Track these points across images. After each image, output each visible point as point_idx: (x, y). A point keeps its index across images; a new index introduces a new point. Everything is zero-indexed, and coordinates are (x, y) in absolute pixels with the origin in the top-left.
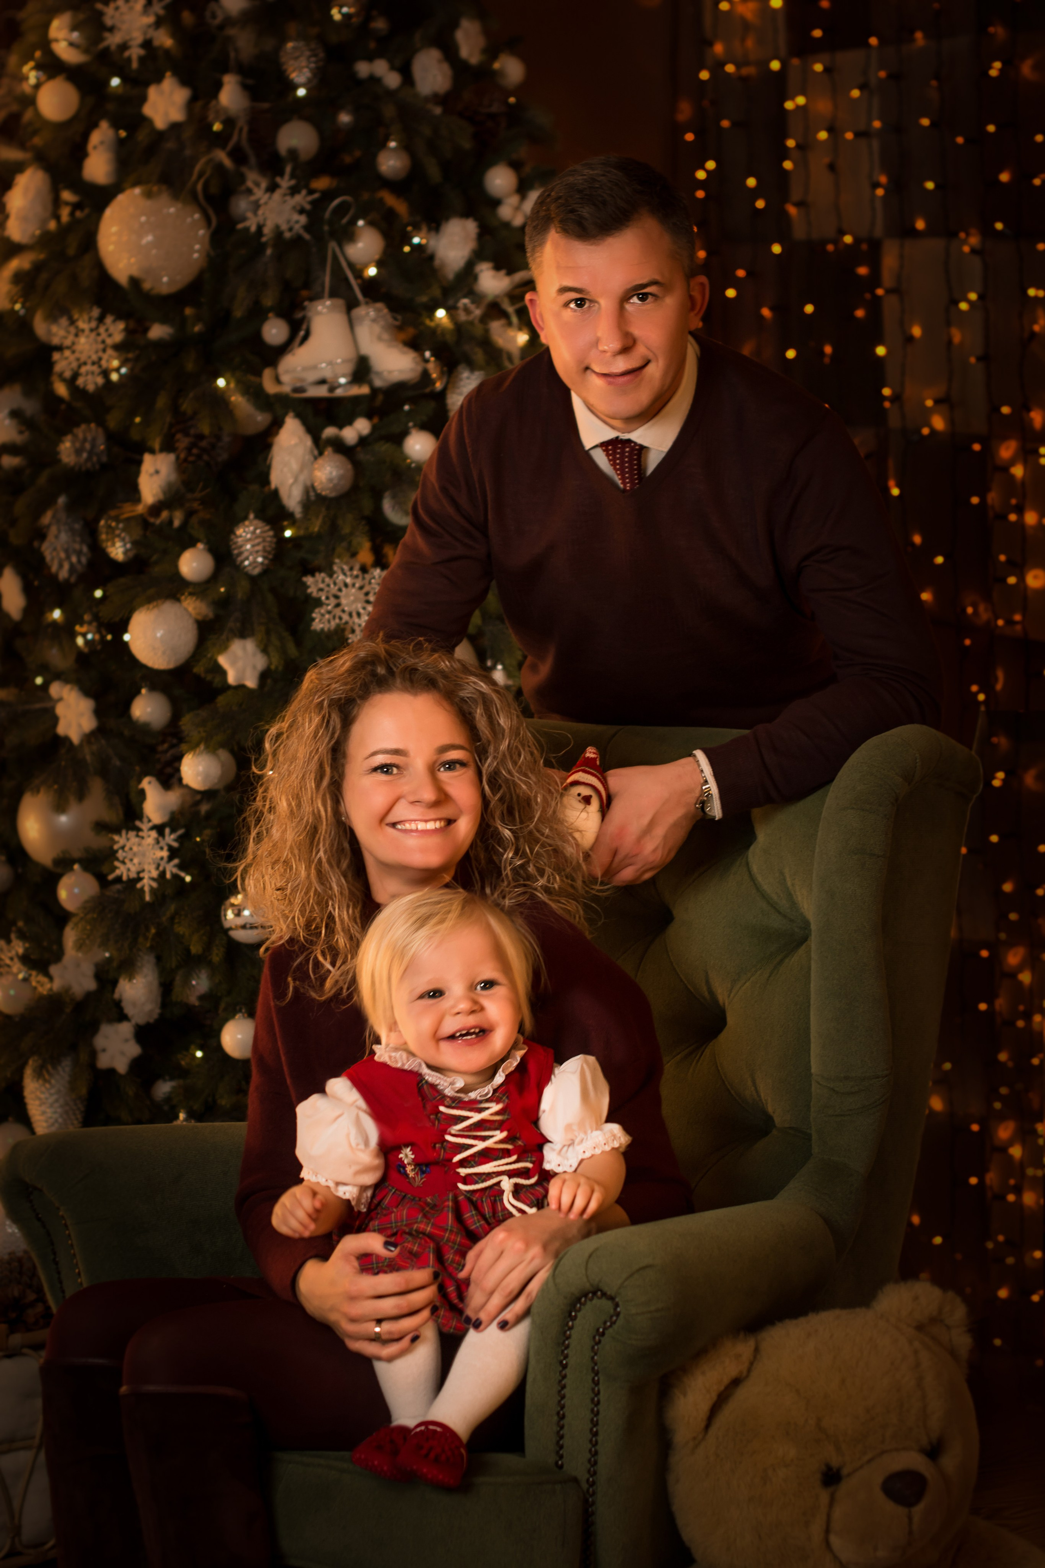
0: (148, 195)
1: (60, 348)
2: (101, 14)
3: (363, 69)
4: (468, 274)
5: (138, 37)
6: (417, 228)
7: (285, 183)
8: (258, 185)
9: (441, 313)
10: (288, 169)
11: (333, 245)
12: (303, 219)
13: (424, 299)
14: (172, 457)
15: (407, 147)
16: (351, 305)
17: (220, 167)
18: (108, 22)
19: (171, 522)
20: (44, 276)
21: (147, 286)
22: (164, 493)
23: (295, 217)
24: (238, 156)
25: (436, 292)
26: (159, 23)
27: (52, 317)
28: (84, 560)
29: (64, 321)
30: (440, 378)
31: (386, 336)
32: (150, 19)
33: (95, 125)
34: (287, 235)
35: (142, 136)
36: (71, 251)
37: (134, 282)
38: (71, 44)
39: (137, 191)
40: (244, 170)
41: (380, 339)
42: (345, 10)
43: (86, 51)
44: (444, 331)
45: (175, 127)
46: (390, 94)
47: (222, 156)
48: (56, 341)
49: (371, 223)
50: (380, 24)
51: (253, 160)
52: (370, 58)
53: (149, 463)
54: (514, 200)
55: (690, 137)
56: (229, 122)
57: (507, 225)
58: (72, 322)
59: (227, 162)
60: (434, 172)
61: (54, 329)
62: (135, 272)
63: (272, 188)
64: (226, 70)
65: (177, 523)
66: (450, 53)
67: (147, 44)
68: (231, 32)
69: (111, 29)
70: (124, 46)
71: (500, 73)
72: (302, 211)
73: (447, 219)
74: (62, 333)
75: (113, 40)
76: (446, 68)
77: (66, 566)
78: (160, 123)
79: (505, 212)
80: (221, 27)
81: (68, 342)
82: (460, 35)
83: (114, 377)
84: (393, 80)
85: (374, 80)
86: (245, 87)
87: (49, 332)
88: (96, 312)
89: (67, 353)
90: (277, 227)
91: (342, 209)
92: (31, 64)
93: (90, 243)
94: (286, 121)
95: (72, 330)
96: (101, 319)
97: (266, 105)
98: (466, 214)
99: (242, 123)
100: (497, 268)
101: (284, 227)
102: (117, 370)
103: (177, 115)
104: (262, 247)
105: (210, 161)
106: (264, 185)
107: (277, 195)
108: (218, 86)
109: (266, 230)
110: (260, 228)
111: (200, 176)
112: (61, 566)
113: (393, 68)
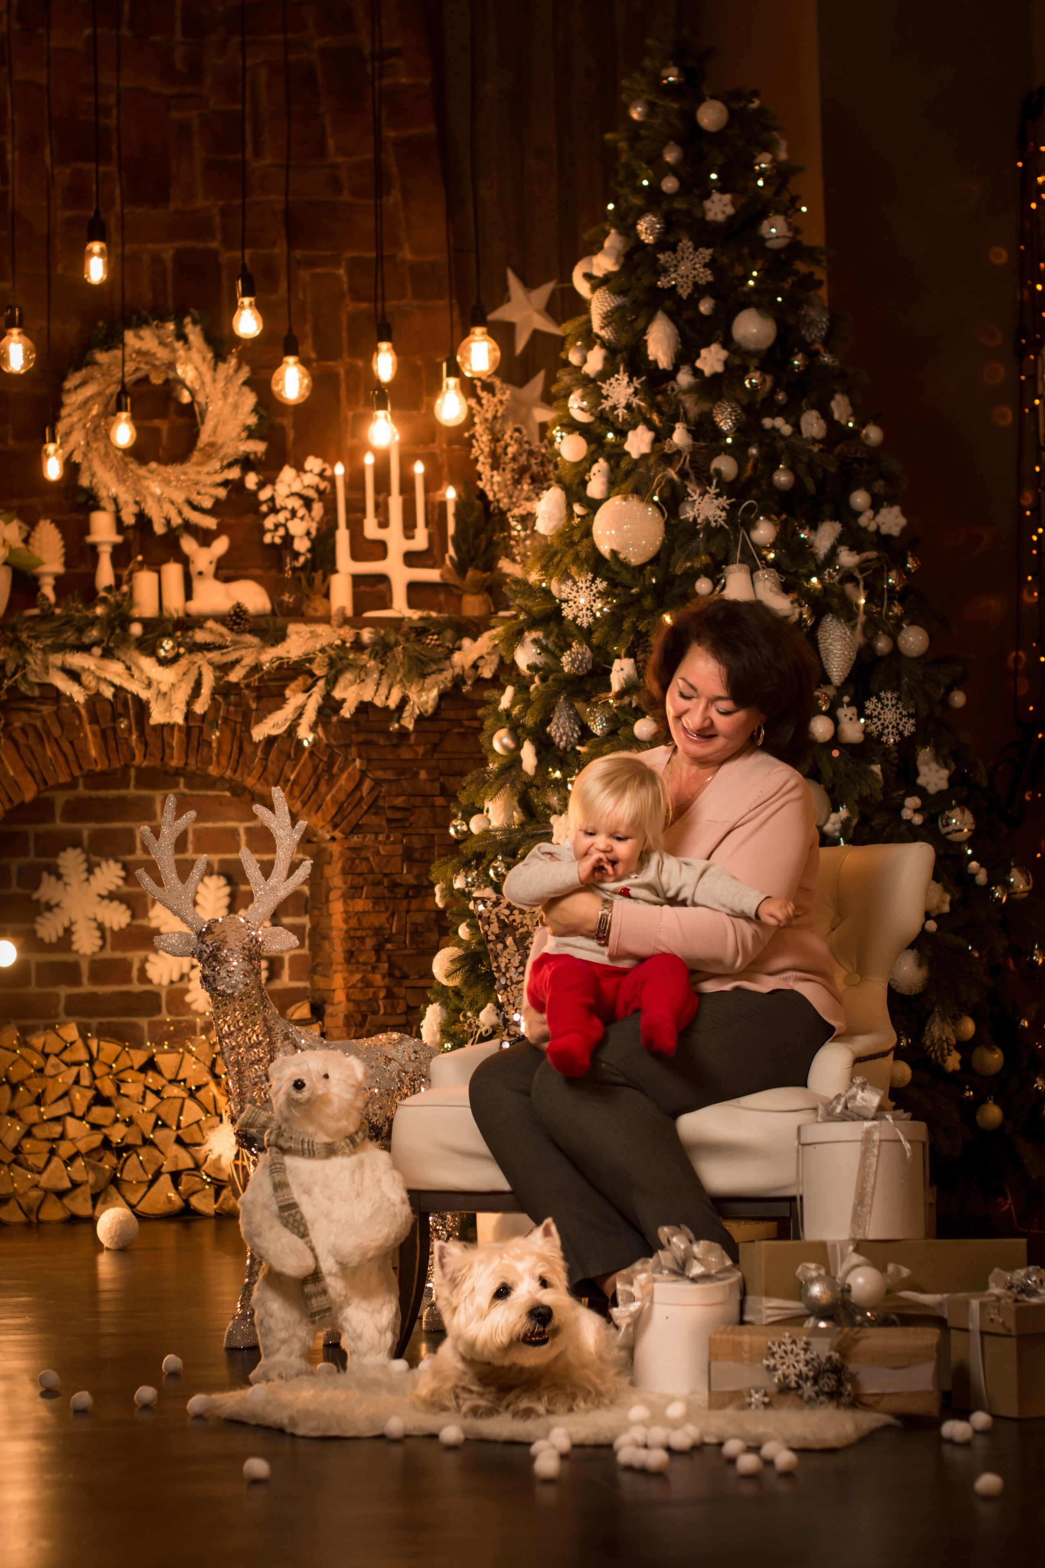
0: (625, 499)
1: (566, 601)
2: (601, 388)
3: (767, 422)
4: (833, 554)
5: (623, 402)
6: (802, 527)
7: (713, 490)
8: (694, 491)
9: (814, 580)
10: (715, 481)
11: (743, 532)
12: (724, 514)
13: (803, 571)
14: (632, 660)
15: (791, 468)
16: (753, 571)
17: (671, 480)
18: (604, 392)
19: (631, 703)
20: (559, 556)
21: (621, 556)
22: (626, 683)
23: (719, 512)
24: (683, 474)
25: (813, 567)
26: (636, 393)
27: (562, 581)
28: (575, 735)
29: (570, 583)
30: (811, 616)
31: (775, 589)
32: (632, 390)
33: (596, 461)
34: (713, 524)
35: (624, 465)
36: (576, 538)
37: (614, 553)
38: (582, 409)
39: (619, 497)
40: (687, 483)
41: (771, 590)
42: (754, 381)
43: (592, 414)
44: (815, 589)
45: (644, 456)
46: (783, 438)
47: (672, 473)
48: (564, 596)
49: (768, 518)
50: (781, 397)
51: (692, 477)
52: (773, 417)
53: (617, 664)
54: (870, 513)
55: (1028, 513)
56: (679, 452)
57: (864, 530)
58: (575, 583)
59: (675, 477)
60: (810, 486)
61: (563, 587)
62: (615, 548)
63: (703, 494)
64: (678, 421)
65: (634, 705)
66: (826, 414)
67: (628, 407)
68: (682, 397)
69: (606, 397)
70: (614, 408)
71: (867, 436)
72: (723, 509)
73: (823, 521)
74: (568, 590)
75: (606, 405)
76: (822, 422)
77: (564, 738)
78: (635, 455)
79: (863, 521)
80: (676, 396)
81: (571, 597)
82: (833, 404)
83: (598, 614)
84: (787, 430)
85: (774, 429)
86: (689, 431)
87: (560, 591)
88: (590, 576)
89: (571, 603)
90: (707, 520)
91: (749, 509)
92: (558, 428)
93: (588, 533)
94: (717, 455)
95: (575, 588)
96: (593, 581)
97: (702, 444)
98: (834, 518)
99: (686, 454)
100: (851, 550)
101: (711, 519)
102: (601, 610)
103: (646, 449)
104: (697, 532)
105: (663, 477)
106: (698, 491)
107: (707, 496)
108: (672, 430)
109: (699, 521)
110: (695, 519)
111: (657, 486)
112: (561, 740)
113: (787, 422)
